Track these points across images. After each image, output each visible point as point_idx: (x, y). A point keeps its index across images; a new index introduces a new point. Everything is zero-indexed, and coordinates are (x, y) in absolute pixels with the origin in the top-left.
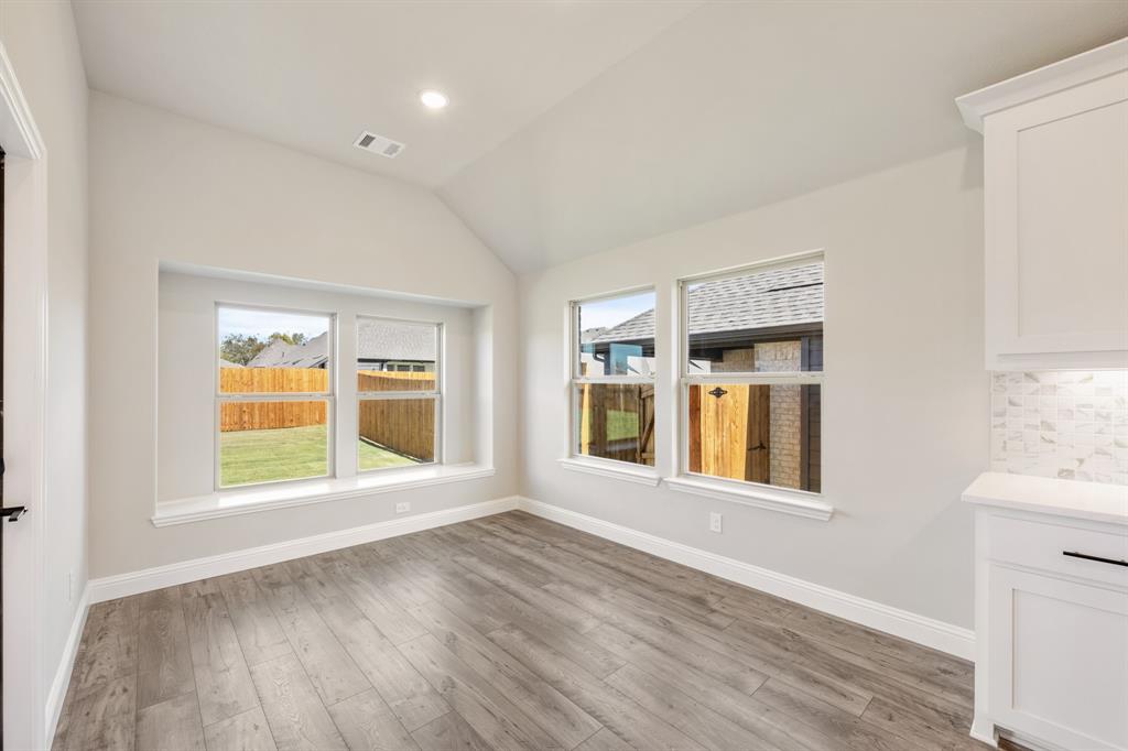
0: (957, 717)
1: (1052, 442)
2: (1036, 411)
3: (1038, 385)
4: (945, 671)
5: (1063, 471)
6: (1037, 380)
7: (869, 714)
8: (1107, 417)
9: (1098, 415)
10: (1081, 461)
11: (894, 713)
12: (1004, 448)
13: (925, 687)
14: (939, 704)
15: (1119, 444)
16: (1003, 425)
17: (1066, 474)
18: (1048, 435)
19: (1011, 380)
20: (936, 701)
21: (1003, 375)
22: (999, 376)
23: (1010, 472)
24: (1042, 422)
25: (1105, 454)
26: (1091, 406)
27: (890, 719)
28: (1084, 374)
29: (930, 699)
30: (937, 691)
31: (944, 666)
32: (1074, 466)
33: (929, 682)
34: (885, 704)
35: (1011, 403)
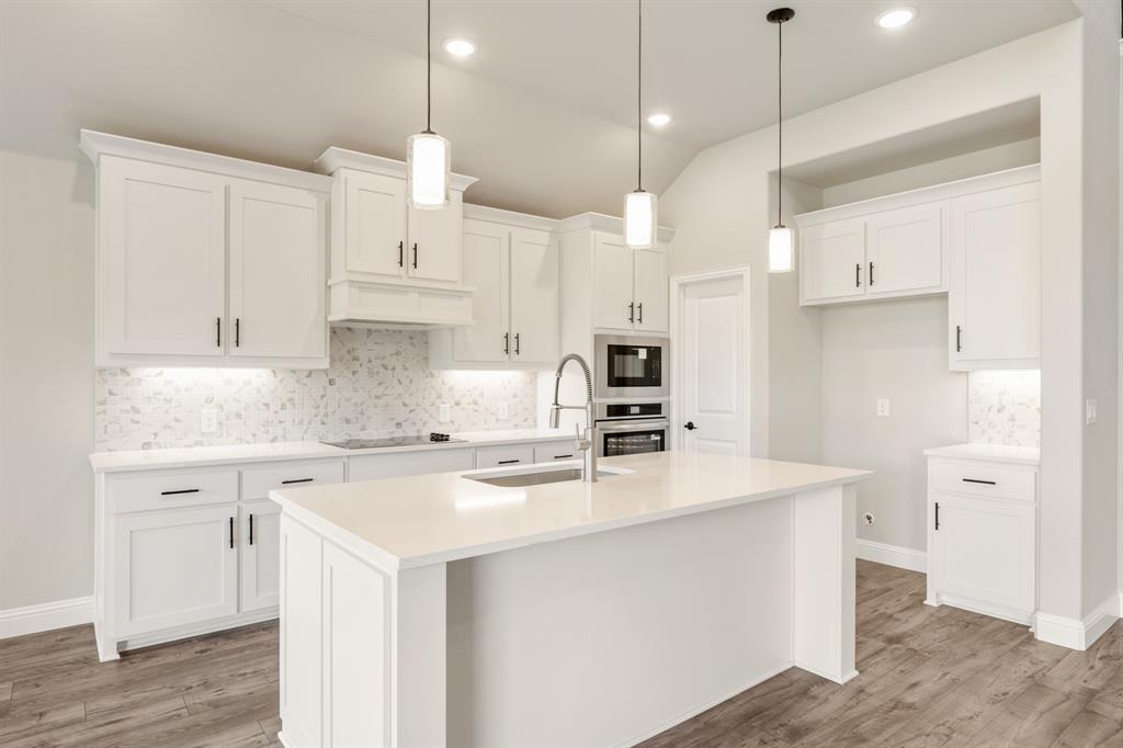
0: (86, 658)
1: (138, 422)
2: (128, 399)
3: (129, 378)
4: (62, 640)
5: (145, 444)
6: (128, 375)
7: (17, 695)
8: (170, 401)
9: (165, 400)
10: (156, 434)
11: (37, 682)
12: (105, 432)
13: (54, 656)
14: (70, 659)
15: (176, 420)
16: (104, 412)
17: (147, 445)
18: (137, 417)
19: (110, 374)
20: (65, 659)
21: (105, 370)
22: (102, 371)
23: (110, 450)
24: (132, 407)
25: (170, 427)
26: (160, 393)
27: (38, 686)
28: (157, 370)
29: (60, 660)
30: (64, 653)
31: (59, 637)
32: (151, 439)
33: (54, 651)
34: (27, 681)
35: (111, 393)
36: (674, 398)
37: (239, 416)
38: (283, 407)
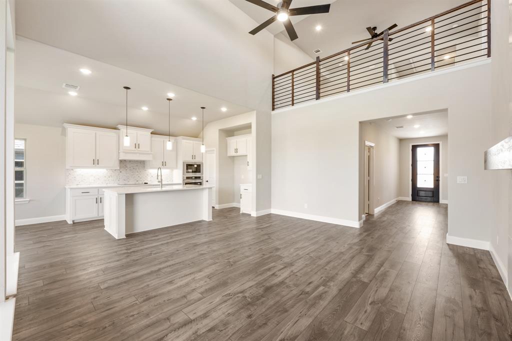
2: (73, 175)
5: (77, 184)
6: (73, 170)
8: (83, 176)
10: (79, 182)
12: (68, 182)
15: (84, 180)
16: (68, 178)
18: (75, 179)
19: (69, 170)
23: (70, 184)
26: (81, 174)
35: (70, 174)
36: (204, 175)
37: (99, 179)
38: (109, 177)
